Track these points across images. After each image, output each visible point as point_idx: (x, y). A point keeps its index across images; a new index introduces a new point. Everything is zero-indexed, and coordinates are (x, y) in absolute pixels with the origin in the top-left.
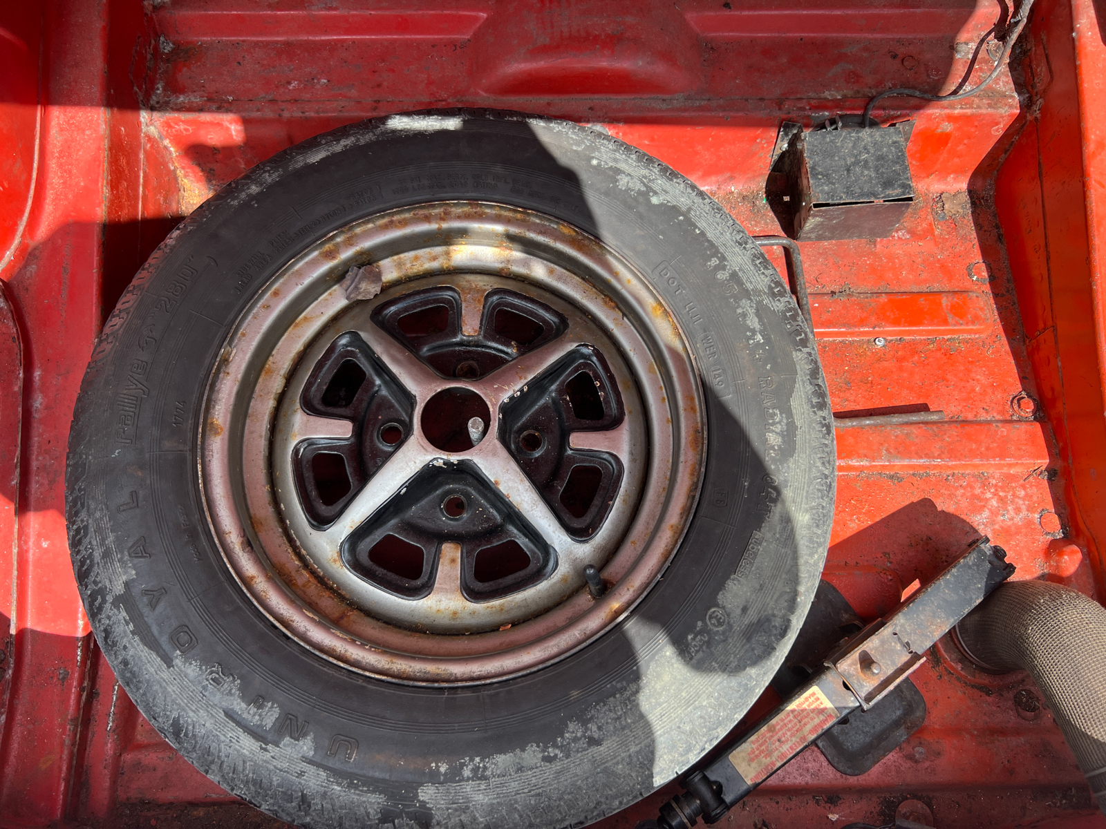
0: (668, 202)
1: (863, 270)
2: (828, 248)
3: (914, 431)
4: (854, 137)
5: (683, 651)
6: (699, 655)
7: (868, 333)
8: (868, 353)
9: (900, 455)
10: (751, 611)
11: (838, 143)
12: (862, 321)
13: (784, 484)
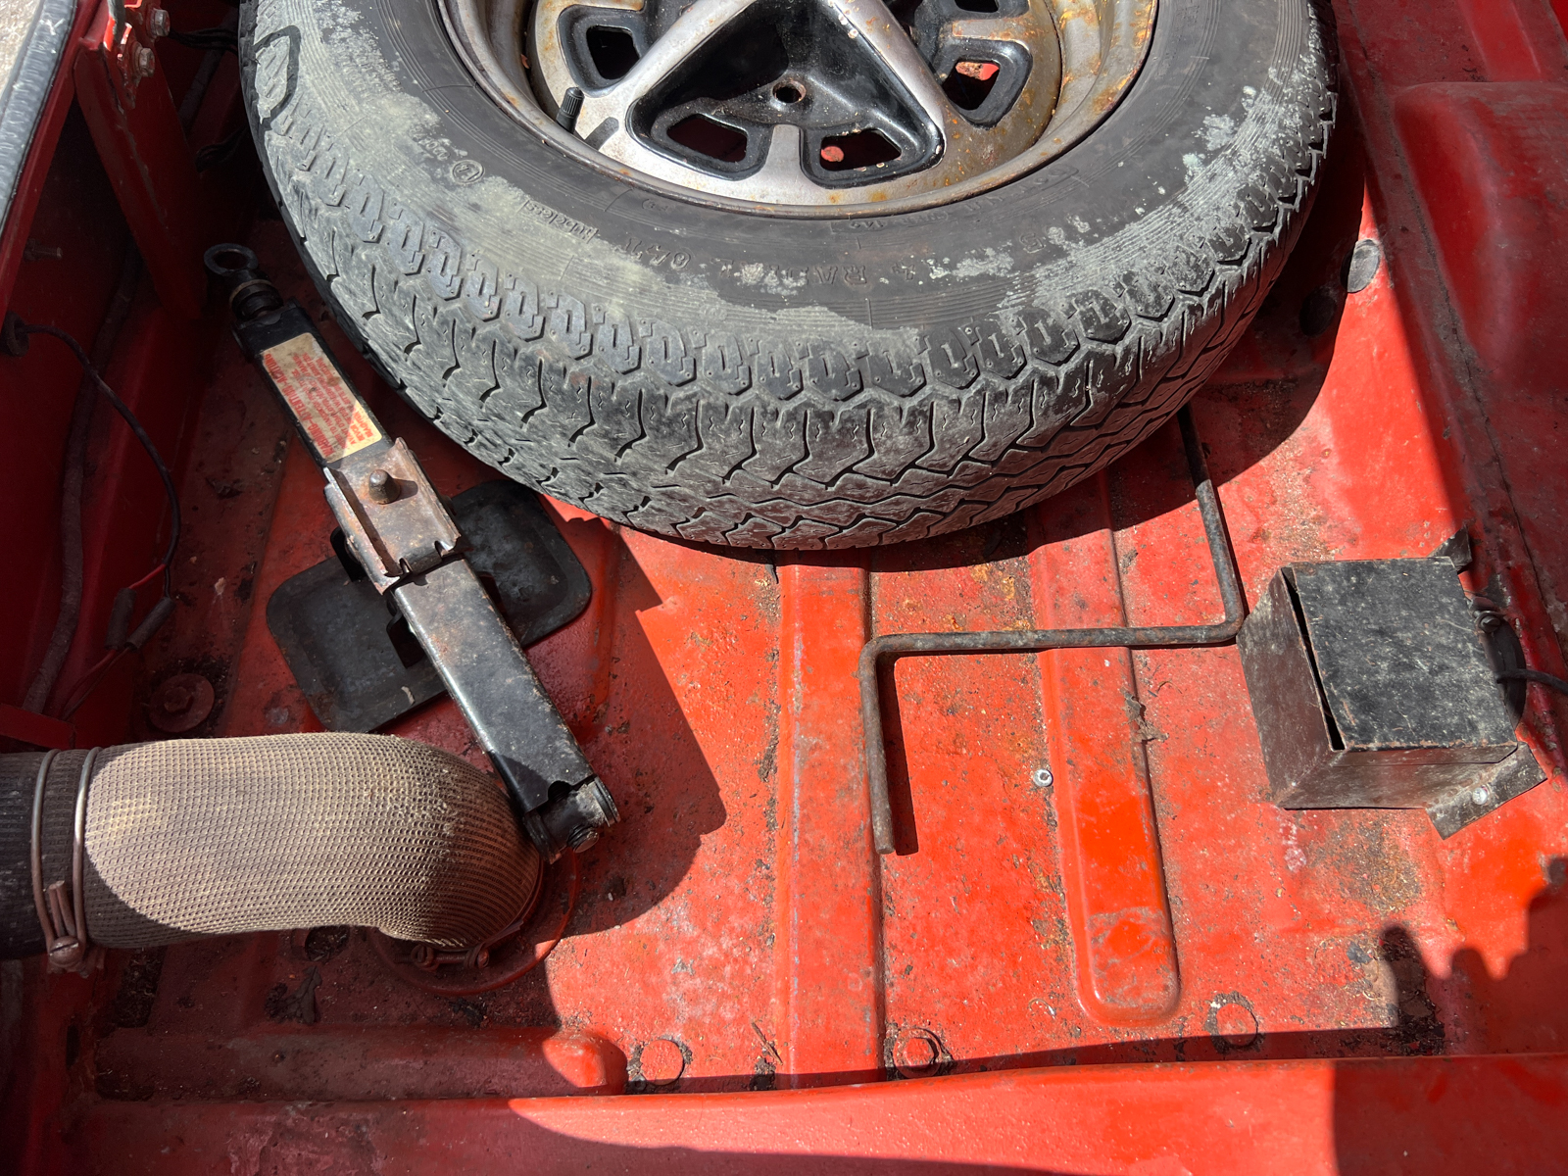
1: (1200, 772)
2: (1239, 709)
3: (856, 803)
4: (1465, 647)
5: (428, 133)
6: (417, 149)
7: (1058, 752)
8: (1018, 756)
9: (807, 767)
10: (471, 216)
11: (1443, 618)
12: (1083, 741)
13: (672, 278)
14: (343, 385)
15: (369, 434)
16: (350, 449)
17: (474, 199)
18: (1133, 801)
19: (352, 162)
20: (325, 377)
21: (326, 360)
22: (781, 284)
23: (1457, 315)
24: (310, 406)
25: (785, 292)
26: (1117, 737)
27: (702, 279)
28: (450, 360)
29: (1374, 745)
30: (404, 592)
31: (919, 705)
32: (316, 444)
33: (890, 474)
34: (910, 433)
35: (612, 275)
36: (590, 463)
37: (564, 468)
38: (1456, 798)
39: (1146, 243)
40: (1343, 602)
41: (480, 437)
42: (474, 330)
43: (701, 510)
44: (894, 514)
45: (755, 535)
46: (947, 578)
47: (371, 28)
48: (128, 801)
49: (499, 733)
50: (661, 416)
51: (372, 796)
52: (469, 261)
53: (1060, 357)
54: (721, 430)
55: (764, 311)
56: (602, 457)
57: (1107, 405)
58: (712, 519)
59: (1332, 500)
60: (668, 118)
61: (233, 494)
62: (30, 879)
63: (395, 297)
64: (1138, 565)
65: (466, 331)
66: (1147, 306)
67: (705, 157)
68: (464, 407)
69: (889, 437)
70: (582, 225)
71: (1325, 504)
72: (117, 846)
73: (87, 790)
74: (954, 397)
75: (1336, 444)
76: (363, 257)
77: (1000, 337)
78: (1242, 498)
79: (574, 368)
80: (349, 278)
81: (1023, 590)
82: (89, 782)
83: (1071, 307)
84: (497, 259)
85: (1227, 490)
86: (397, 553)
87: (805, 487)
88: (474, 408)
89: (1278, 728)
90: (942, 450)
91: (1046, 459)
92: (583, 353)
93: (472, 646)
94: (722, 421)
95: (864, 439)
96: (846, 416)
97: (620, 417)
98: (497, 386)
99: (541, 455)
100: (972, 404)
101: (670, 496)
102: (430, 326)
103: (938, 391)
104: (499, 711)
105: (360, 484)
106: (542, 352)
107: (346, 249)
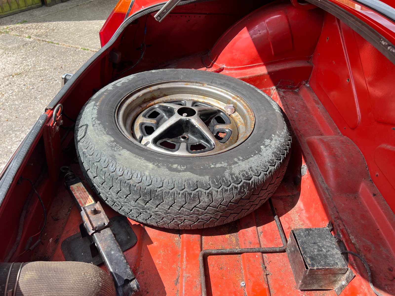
0: (263, 150)
1: (280, 282)
2: (288, 267)
3: (198, 290)
4: (333, 246)
5: (112, 142)
6: (109, 144)
7: (246, 277)
8: (237, 279)
9: (186, 281)
10: (119, 156)
11: (327, 240)
12: (252, 274)
13: (159, 167)
14: (87, 192)
15: (92, 202)
16: (87, 205)
17: (120, 153)
18: (265, 289)
19: (96, 147)
20: (83, 191)
21: (84, 187)
22: (181, 168)
23: (323, 178)
24: (79, 196)
25: (182, 169)
26: (260, 273)
27: (165, 167)
28: (111, 185)
29: (315, 268)
30: (95, 234)
31: (213, 267)
32: (80, 204)
33: (204, 208)
34: (208, 198)
35: (147, 167)
36: (139, 207)
37: (133, 209)
38: (339, 285)
39: (254, 161)
40: (305, 237)
41: (115, 203)
42: (117, 178)
43: (163, 218)
44: (206, 219)
45: (175, 224)
46: (220, 237)
47: (102, 124)
48: (30, 272)
49: (114, 267)
50: (155, 194)
51: (84, 274)
52: (118, 164)
53: (238, 183)
54: (168, 197)
55: (177, 173)
56: (142, 205)
57: (250, 194)
58: (166, 220)
59: (305, 220)
60: (160, 141)
61: (57, 220)
62: (5, 289)
63: (101, 172)
64: (263, 235)
65: (115, 178)
66: (255, 173)
67: (167, 148)
68: (113, 196)
69: (204, 199)
70: (141, 158)
71: (303, 221)
72: (26, 282)
73: (21, 270)
74: (217, 190)
75: (304, 208)
76: (96, 165)
77: (225, 178)
78: (285, 220)
79: (138, 185)
80: (92, 169)
81: (237, 240)
82: (22, 268)
83: (240, 173)
84: (123, 164)
85: (281, 218)
86: (95, 225)
87: (186, 211)
88: (115, 196)
89: (296, 268)
90: (215, 202)
91: (238, 206)
92: (140, 182)
93: (109, 247)
94: (168, 195)
95: (198, 199)
96: (194, 194)
97: (146, 195)
98: (121, 190)
99: (129, 206)
100: (220, 192)
101: (156, 214)
102: (108, 178)
103: (213, 189)
104: (114, 262)
105: (89, 211)
106: (131, 182)
107: (92, 163)
